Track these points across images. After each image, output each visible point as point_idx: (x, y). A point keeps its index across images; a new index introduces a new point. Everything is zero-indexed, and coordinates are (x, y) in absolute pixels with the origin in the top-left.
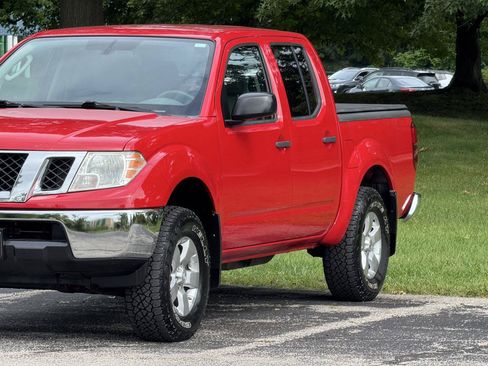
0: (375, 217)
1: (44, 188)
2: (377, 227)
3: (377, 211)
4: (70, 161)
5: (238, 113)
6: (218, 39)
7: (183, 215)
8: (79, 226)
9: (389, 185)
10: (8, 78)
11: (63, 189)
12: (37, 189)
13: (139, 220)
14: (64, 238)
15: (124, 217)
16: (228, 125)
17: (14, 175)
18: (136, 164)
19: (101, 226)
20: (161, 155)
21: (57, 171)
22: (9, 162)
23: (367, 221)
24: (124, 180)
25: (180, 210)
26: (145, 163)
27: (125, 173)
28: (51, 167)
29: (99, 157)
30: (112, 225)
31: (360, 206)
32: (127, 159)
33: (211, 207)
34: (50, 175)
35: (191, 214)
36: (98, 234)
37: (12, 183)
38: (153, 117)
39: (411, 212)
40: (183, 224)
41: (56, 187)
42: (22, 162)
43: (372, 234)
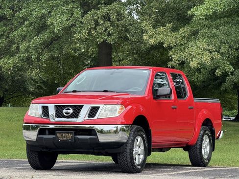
0: (207, 137)
1: (89, 117)
2: (208, 141)
3: (208, 135)
4: (98, 108)
5: (158, 94)
6: (151, 70)
7: (138, 128)
8: (101, 132)
9: (212, 126)
10: (78, 83)
11: (96, 118)
12: (87, 118)
13: (123, 130)
14: (96, 135)
15: (117, 128)
16: (155, 99)
17: (79, 113)
18: (122, 109)
19: (109, 132)
20: (130, 107)
21: (93, 111)
22: (77, 108)
23: (204, 138)
24: (117, 115)
25: (137, 126)
26: (125, 109)
27: (117, 112)
28: (92, 110)
29: (108, 106)
30: (113, 132)
31: (202, 132)
32: (118, 107)
33: (148, 126)
34: (91, 113)
35: (141, 128)
36: (108, 134)
37: (78, 115)
38: (128, 94)
39: (220, 137)
40: (138, 131)
41: (93, 117)
42: (81, 108)
43: (206, 143)
